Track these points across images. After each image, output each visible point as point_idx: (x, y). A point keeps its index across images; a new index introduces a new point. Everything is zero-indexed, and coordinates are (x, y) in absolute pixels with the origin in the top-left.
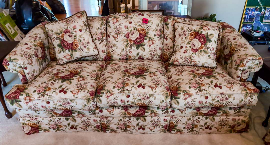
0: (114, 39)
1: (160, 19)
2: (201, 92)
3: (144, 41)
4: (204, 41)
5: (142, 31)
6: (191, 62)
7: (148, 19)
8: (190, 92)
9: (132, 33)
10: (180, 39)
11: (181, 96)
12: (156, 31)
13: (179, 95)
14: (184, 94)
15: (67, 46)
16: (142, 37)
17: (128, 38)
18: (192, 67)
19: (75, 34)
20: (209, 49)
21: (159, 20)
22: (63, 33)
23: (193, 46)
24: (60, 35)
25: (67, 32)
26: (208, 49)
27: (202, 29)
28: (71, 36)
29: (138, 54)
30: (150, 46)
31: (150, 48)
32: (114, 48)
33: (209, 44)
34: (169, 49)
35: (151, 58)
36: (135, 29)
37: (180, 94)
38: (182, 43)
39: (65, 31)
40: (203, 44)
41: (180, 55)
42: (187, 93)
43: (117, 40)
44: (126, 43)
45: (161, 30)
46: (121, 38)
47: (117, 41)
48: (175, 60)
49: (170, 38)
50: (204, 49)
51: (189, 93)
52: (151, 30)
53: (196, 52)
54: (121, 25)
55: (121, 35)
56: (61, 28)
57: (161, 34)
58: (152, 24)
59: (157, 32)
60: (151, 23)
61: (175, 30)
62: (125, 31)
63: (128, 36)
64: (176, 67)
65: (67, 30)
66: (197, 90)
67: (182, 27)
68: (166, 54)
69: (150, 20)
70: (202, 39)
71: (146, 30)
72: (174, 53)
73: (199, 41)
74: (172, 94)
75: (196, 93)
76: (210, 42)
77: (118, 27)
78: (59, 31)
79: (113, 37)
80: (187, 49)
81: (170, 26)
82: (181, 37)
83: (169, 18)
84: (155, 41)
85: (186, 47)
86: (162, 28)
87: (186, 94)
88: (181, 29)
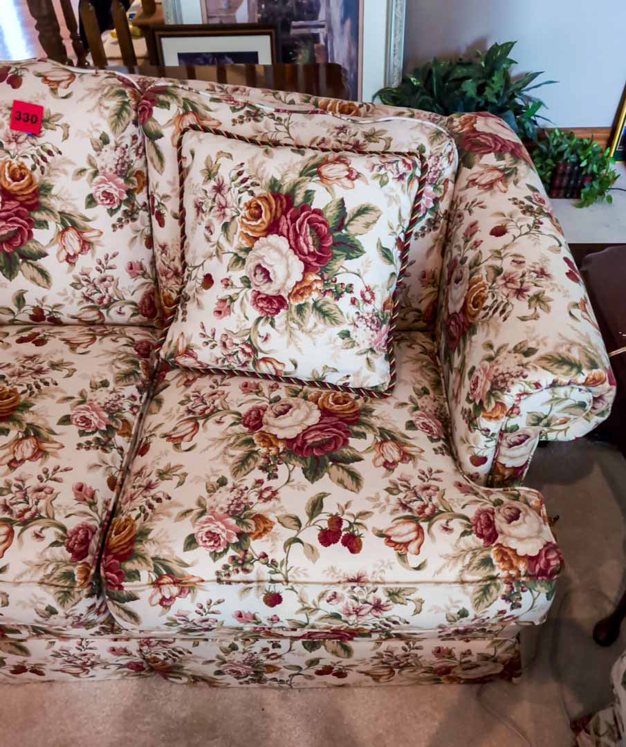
1: (113, 103)
2: (241, 573)
3: (30, 233)
4: (321, 248)
5: (14, 179)
6: (255, 363)
7: (41, 103)
8: (189, 571)
11: (142, 586)
12: (95, 174)
13: (128, 586)
14: (157, 580)
16: (17, 214)
18: (265, 385)
20: (347, 297)
21: (107, 113)
23: (260, 277)
26: (338, 296)
27: (312, 175)
29: (20, 300)
30: (70, 259)
31: (77, 270)
33: (345, 270)
35: (92, 315)
37: (135, 575)
40: (314, 269)
41: (199, 325)
42: (170, 573)
45: (124, 170)
48: (180, 348)
50: (315, 295)
51: (183, 576)
52: (65, 172)
53: (278, 311)
57: (129, 192)
58: (66, 137)
59: (103, 182)
60: (60, 131)
61: (183, 172)
64: (194, 380)
66: (225, 560)
67: (209, 159)
69: (53, 112)
70: (310, 239)
71: (37, 174)
72: (179, 307)
73: (291, 252)
74: (98, 570)
75: (218, 573)
76: (351, 258)
83: (162, 97)
84: (96, 233)
86: (133, 157)
87: (167, 579)
88: (202, 171)
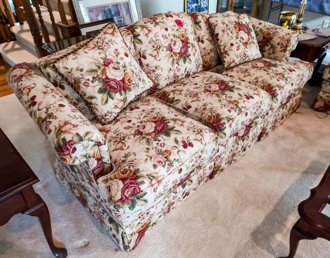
0: (153, 58)
9: (174, 43)
10: (226, 35)
15: (116, 87)
17: (171, 51)
19: (122, 63)
22: (102, 67)
24: (97, 72)
25: (109, 63)
28: (118, 68)
32: (158, 72)
34: (209, 54)
36: (174, 36)
38: (231, 39)
39: (104, 62)
43: (158, 59)
44: (171, 60)
46: (164, 53)
47: (160, 60)
49: (207, 39)
54: (157, 35)
55: (161, 49)
56: (95, 59)
62: (165, 43)
63: (170, 49)
65: (106, 60)
68: (207, 61)
77: (154, 39)
78: (93, 65)
79: (151, 56)
80: (238, 44)
81: (202, 24)
82: (226, 32)
85: (237, 43)
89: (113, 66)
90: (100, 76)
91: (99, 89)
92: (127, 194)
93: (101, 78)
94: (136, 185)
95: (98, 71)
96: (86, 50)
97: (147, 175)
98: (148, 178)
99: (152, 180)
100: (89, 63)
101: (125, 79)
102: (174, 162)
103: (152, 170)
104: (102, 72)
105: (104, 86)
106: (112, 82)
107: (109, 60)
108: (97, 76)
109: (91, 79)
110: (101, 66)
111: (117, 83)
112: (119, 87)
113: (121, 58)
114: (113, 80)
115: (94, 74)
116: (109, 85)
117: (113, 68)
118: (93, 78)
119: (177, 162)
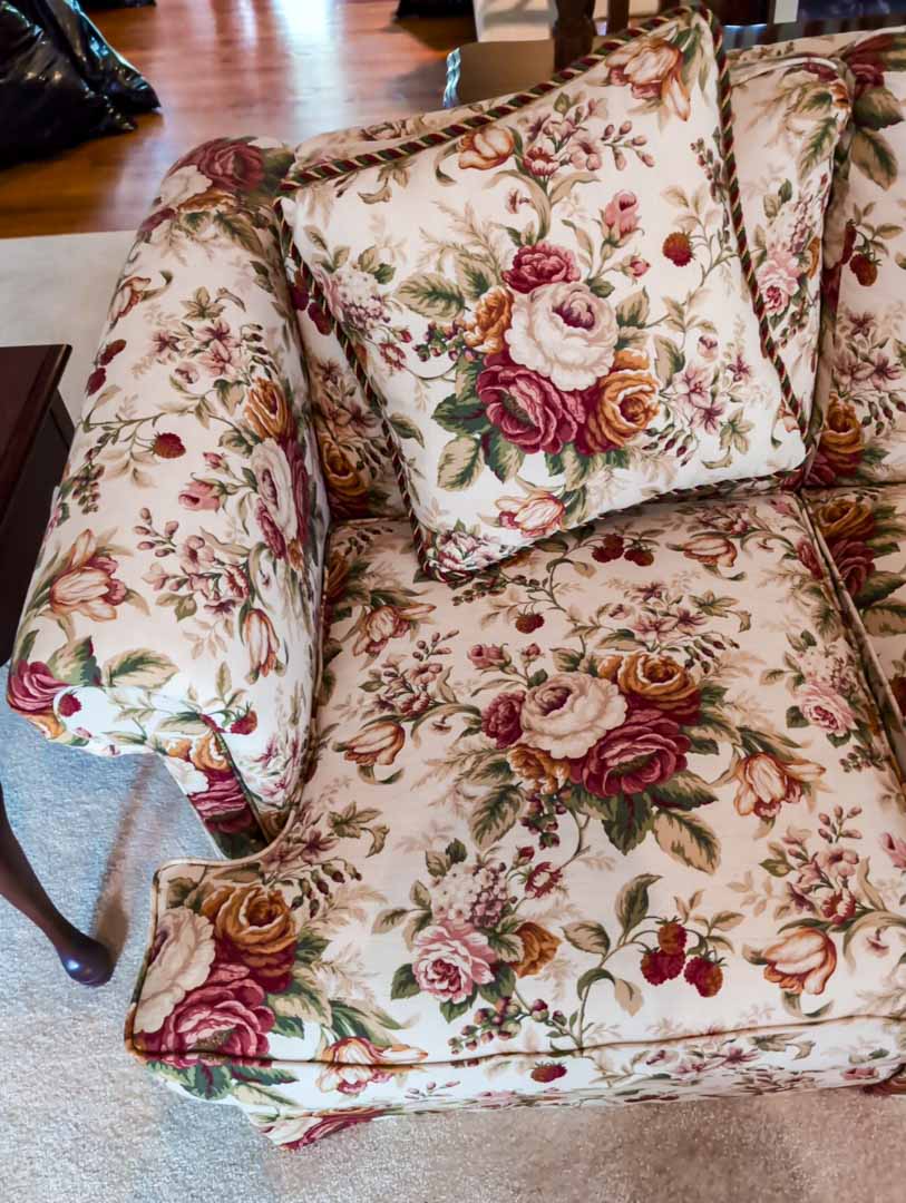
89: (559, 300)
90: (471, 337)
91: (447, 401)
92: (194, 1030)
93: (470, 348)
94: (254, 1019)
95: (468, 303)
96: (450, 165)
97: (333, 1004)
98: (330, 1023)
99: (344, 1041)
100: (432, 246)
101: (608, 393)
102: (527, 1022)
103: (374, 993)
104: (484, 318)
105: (473, 392)
106: (522, 384)
107: (553, 260)
108: (455, 327)
109: (419, 337)
110: (492, 278)
111: (547, 401)
112: (554, 423)
113: (634, 264)
114: (535, 379)
115: (441, 315)
116: (500, 397)
117: (558, 310)
118: (432, 333)
119: (544, 1029)
